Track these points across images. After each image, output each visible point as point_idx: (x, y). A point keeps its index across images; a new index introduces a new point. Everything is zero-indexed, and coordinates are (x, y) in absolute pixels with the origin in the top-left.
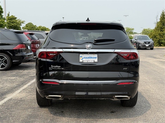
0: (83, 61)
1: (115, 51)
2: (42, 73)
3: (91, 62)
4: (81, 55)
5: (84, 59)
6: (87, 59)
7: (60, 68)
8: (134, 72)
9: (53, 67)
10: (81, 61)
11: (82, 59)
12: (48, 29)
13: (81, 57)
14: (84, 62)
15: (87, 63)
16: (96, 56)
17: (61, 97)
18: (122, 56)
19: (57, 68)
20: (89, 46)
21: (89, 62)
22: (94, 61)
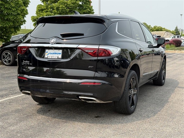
1: (78, 47)
3: (55, 58)
4: (47, 50)
5: (49, 55)
6: (52, 55)
7: (29, 63)
8: (108, 72)
10: (46, 56)
11: (47, 54)
12: (164, 29)
13: (47, 52)
14: (49, 58)
15: (51, 59)
16: (60, 51)
18: (87, 53)
19: (27, 63)
20: (53, 40)
21: (53, 58)
22: (58, 57)
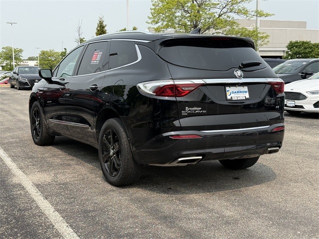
0: (231, 97)
2: (158, 123)
3: (242, 98)
4: (227, 88)
6: (236, 95)
7: (200, 110)
9: (189, 110)
10: (229, 97)
11: (230, 94)
13: (228, 91)
14: (233, 99)
15: (238, 100)
17: (202, 159)
19: (195, 111)
20: (239, 73)
22: (245, 97)
